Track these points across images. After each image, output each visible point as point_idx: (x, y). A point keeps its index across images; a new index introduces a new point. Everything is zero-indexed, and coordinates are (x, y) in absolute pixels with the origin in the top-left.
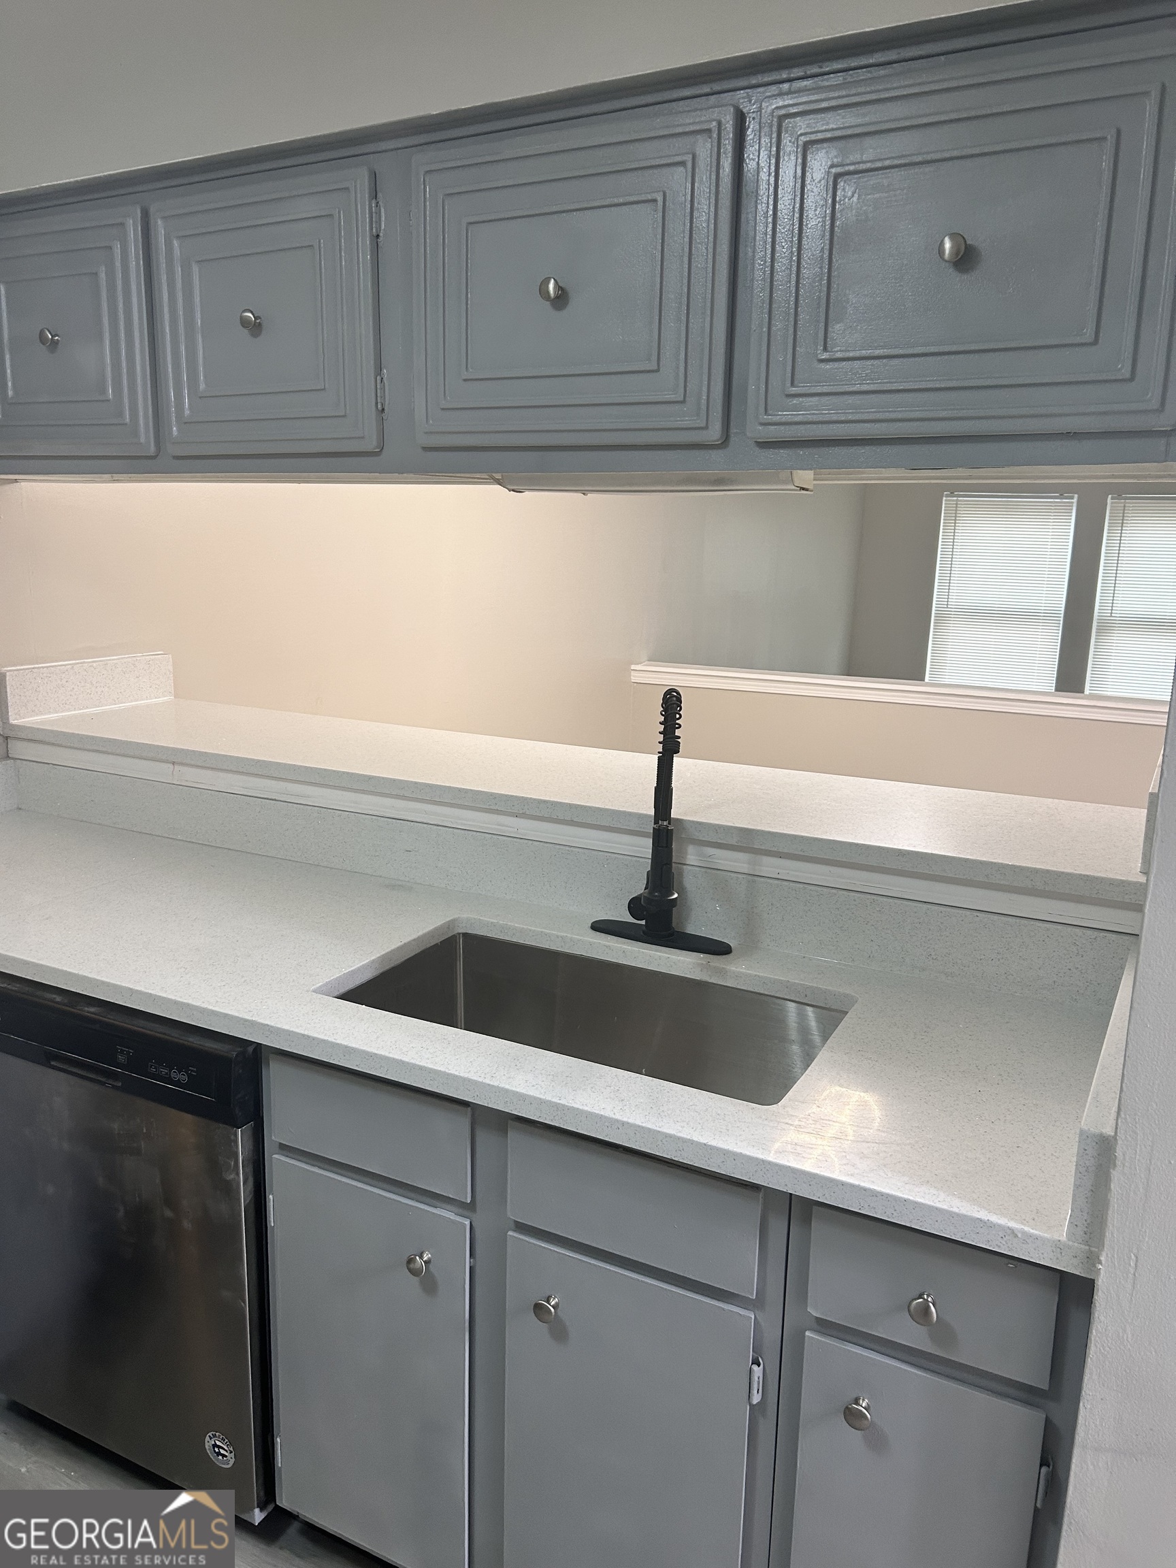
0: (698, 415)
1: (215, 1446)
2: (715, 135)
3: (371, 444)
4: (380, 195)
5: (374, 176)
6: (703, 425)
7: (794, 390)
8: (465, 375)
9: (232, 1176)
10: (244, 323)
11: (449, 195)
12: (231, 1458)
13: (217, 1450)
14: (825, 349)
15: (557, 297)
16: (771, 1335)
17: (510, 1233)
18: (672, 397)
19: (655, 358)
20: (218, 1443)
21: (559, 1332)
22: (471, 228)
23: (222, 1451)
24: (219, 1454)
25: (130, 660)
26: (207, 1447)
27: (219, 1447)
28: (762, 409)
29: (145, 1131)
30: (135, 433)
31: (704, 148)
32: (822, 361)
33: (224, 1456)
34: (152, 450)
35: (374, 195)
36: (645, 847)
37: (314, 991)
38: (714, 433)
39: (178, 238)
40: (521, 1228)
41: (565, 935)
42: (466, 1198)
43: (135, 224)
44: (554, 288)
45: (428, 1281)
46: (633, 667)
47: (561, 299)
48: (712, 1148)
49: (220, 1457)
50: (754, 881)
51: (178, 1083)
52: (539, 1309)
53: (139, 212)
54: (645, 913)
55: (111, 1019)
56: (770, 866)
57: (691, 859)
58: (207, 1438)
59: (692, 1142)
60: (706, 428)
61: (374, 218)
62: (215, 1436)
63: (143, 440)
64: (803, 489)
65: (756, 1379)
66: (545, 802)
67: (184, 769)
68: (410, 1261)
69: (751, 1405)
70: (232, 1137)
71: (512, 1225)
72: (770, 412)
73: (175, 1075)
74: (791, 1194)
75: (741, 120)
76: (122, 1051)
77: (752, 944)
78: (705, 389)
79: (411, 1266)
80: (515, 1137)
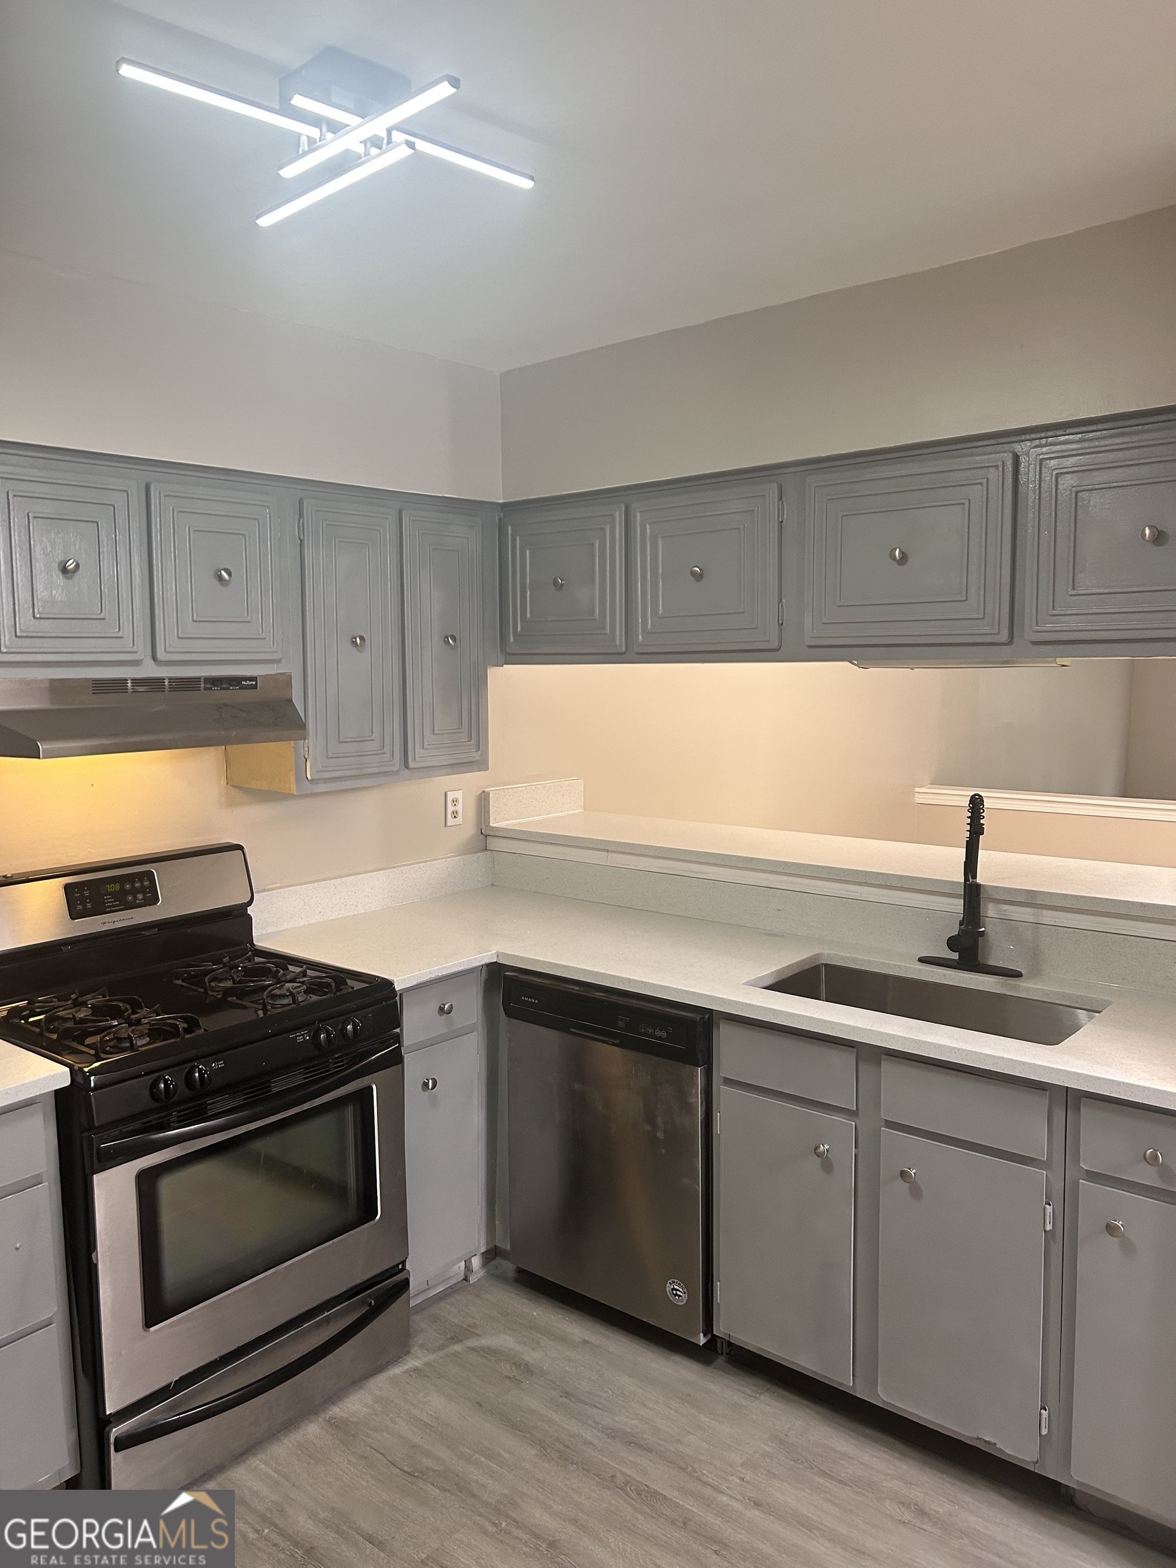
0: (993, 625)
1: (674, 1289)
2: (1001, 469)
3: (775, 645)
4: (784, 498)
5: (780, 487)
6: (997, 632)
7: (1054, 612)
8: (839, 603)
9: (693, 1100)
10: (693, 573)
11: (830, 499)
12: (685, 1297)
13: (674, 1292)
14: (1074, 589)
15: (901, 558)
16: (1058, 1186)
17: (883, 1128)
18: (976, 616)
19: (964, 593)
20: (676, 1287)
21: (916, 1191)
22: (844, 518)
23: (678, 1293)
24: (676, 1295)
25: (558, 783)
26: (667, 1290)
27: (676, 1290)
28: (1034, 624)
29: (633, 1072)
30: (614, 640)
31: (993, 474)
32: (1071, 595)
33: (679, 1296)
34: (624, 649)
35: (781, 499)
36: (958, 906)
37: (744, 984)
38: (1004, 637)
39: (650, 523)
40: (891, 1125)
41: (900, 964)
42: (853, 1107)
43: (620, 515)
44: (899, 553)
45: (827, 1165)
46: (917, 790)
47: (904, 558)
48: (1016, 1061)
49: (677, 1297)
50: (1038, 927)
51: (660, 1038)
52: (903, 1174)
53: (624, 506)
54: (959, 947)
55: (614, 999)
56: (1048, 917)
57: (990, 911)
58: (668, 1284)
59: (1003, 1058)
60: (998, 633)
61: (780, 511)
62: (674, 1282)
63: (618, 643)
64: (1064, 666)
65: (1048, 1214)
66: (881, 874)
67: (616, 855)
68: (817, 1148)
69: (1045, 1231)
70: (695, 1074)
71: (883, 1123)
72: (1039, 625)
73: (658, 1033)
74: (1067, 1087)
75: (1016, 458)
76: (622, 1019)
77: (1036, 972)
78: (997, 611)
79: (818, 1151)
80: (887, 1066)
